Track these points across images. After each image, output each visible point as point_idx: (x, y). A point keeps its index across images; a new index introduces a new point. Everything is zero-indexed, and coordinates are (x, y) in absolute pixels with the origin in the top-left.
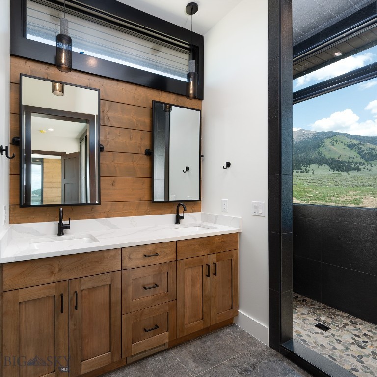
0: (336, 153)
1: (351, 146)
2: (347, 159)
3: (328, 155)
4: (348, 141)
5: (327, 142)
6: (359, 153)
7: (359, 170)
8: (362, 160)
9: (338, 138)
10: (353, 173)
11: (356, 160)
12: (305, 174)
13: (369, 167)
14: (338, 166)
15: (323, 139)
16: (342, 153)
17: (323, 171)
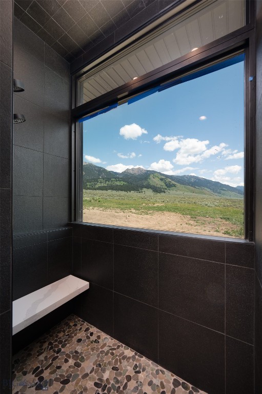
0: (155, 182)
1: (161, 179)
2: (159, 186)
3: (152, 183)
4: (160, 177)
5: (151, 176)
6: (165, 183)
7: (165, 192)
8: (166, 187)
9: (156, 174)
10: (163, 194)
11: (163, 187)
12: (141, 194)
13: (169, 191)
14: (157, 190)
15: (149, 175)
16: (157, 182)
17: (149, 192)
